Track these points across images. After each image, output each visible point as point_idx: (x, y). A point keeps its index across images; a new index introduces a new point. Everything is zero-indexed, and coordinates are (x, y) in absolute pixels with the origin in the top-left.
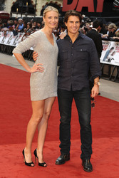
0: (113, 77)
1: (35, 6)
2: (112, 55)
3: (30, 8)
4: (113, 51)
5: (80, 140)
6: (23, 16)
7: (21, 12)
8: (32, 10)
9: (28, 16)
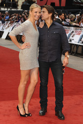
0: (73, 53)
1: (17, 2)
2: (73, 37)
3: (13, 4)
4: (73, 34)
5: (55, 98)
6: (9, 9)
7: (7, 7)
8: (15, 5)
9: (12, 10)
